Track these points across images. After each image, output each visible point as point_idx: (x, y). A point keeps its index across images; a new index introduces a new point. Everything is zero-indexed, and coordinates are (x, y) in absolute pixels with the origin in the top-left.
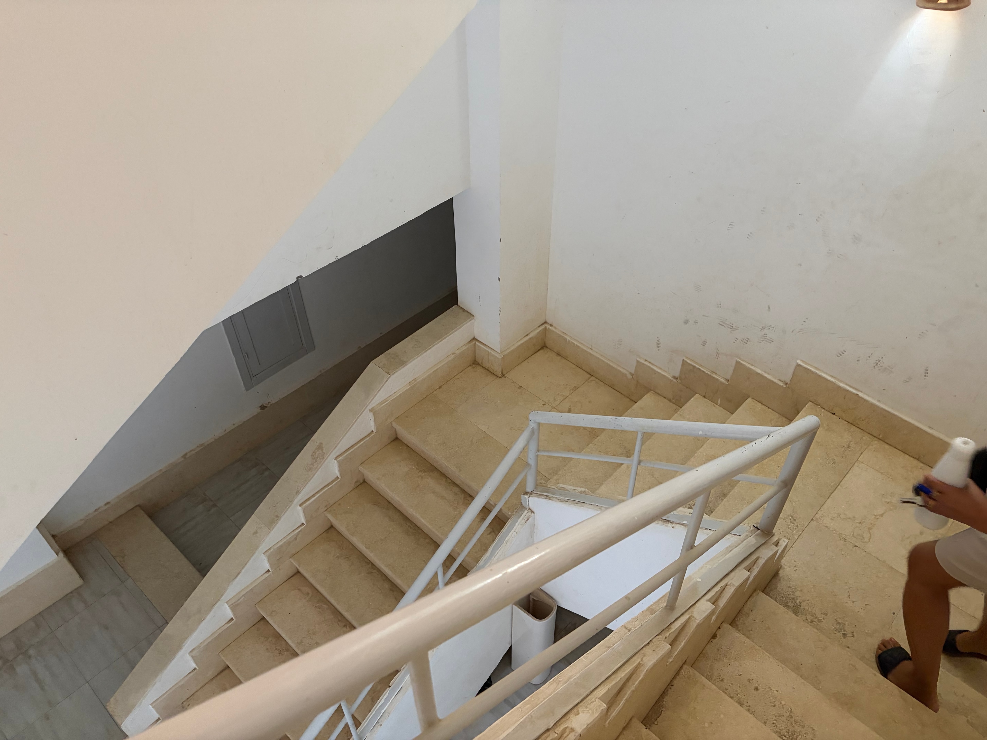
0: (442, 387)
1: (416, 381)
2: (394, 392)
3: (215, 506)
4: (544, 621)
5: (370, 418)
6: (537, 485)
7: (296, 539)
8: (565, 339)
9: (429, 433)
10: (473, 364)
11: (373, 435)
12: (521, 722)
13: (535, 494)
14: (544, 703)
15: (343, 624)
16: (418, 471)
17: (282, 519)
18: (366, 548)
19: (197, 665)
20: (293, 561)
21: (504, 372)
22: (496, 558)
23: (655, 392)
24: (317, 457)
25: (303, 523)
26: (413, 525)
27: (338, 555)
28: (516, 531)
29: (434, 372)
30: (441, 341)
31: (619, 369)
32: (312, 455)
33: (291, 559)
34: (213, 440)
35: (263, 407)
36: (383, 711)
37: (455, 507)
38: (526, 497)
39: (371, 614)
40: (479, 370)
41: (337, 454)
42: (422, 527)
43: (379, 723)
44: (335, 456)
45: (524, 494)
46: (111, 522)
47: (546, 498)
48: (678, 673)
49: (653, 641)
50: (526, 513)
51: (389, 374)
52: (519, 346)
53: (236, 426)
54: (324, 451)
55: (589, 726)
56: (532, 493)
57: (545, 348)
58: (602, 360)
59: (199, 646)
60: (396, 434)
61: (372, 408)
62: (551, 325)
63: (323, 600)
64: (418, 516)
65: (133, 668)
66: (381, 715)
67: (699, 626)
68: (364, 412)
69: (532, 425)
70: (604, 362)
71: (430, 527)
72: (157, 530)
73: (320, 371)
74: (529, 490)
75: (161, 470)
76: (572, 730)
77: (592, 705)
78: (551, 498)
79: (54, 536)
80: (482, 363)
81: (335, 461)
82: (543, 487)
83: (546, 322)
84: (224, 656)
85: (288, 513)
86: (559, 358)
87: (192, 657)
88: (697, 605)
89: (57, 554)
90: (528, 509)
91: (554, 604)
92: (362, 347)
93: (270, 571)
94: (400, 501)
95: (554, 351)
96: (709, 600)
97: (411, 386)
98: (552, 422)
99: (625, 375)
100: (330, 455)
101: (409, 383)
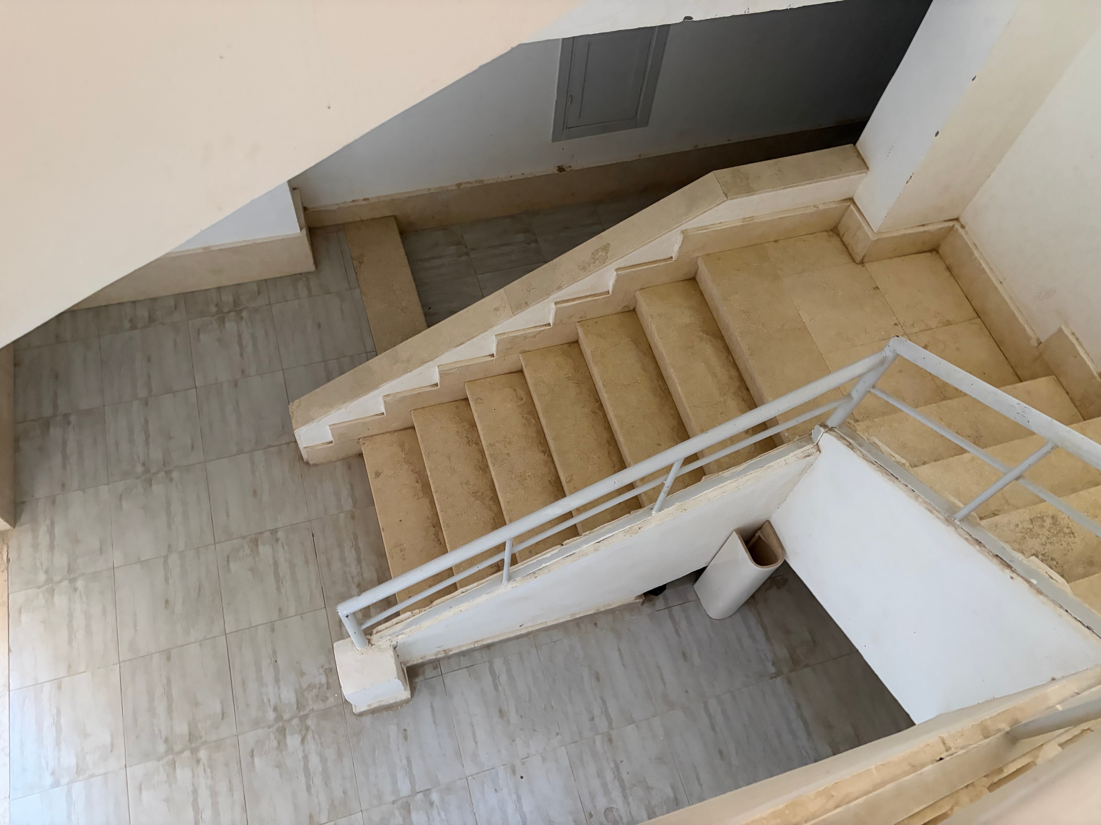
0: (779, 242)
1: (753, 220)
2: (720, 222)
3: (467, 254)
4: (762, 568)
5: (677, 241)
6: (844, 424)
7: (534, 337)
8: (971, 254)
9: (736, 291)
10: (832, 230)
11: (669, 262)
13: (835, 433)
15: (543, 449)
16: (701, 329)
17: (531, 309)
18: (603, 385)
19: (386, 411)
20: (521, 359)
21: (866, 260)
22: (746, 477)
23: (1059, 380)
24: (598, 259)
25: (549, 324)
26: (666, 386)
27: (570, 375)
28: (787, 461)
29: (780, 218)
30: (810, 184)
31: (1026, 326)
32: (593, 253)
33: (520, 354)
34: (494, 181)
35: (561, 169)
36: (544, 565)
37: (723, 393)
38: (822, 430)
39: (577, 456)
40: (835, 241)
41: (621, 266)
42: (673, 394)
43: (535, 573)
44: (617, 267)
45: (821, 425)
46: (362, 221)
47: (848, 446)
50: (809, 448)
51: (727, 197)
52: (904, 235)
53: (525, 176)
54: (608, 255)
56: (832, 429)
57: (935, 252)
58: (1007, 304)
59: (395, 395)
60: (696, 274)
61: (686, 230)
62: (963, 227)
63: (533, 413)
64: (676, 381)
65: (329, 380)
66: (541, 567)
68: (675, 230)
69: (887, 353)
70: (1009, 307)
71: (684, 400)
72: (402, 251)
73: (640, 156)
74: (830, 423)
75: (429, 189)
78: (855, 449)
79: (305, 209)
80: (843, 235)
81: (615, 273)
82: (850, 430)
83: (957, 219)
84: (414, 416)
85: (539, 305)
86: (948, 274)
87: (385, 402)
89: (301, 229)
90: (816, 444)
91: (782, 556)
92: (700, 147)
93: (494, 356)
94: (664, 354)
95: (945, 262)
97: (743, 224)
98: (921, 364)
99: (1028, 338)
100: (612, 262)
101: (744, 219)
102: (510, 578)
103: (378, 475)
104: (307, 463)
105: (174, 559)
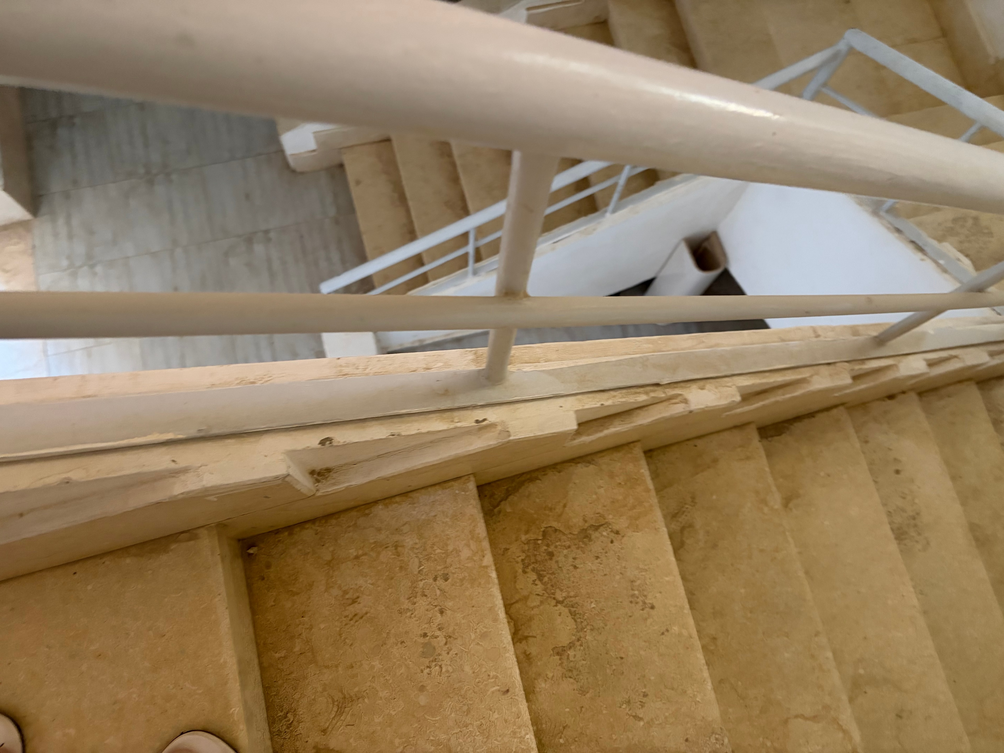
4: (704, 272)
12: (632, 358)
14: (670, 354)
31: (987, 44)
48: (828, 409)
49: (838, 365)
55: (706, 409)
58: (973, 22)
67: (896, 380)
69: (842, 46)
76: (686, 401)
77: (725, 389)
88: (911, 358)
91: (723, 263)
96: (926, 360)
98: (871, 54)
99: (987, 56)
102: (475, 273)
103: (358, 183)
104: (293, 171)
105: (179, 251)
